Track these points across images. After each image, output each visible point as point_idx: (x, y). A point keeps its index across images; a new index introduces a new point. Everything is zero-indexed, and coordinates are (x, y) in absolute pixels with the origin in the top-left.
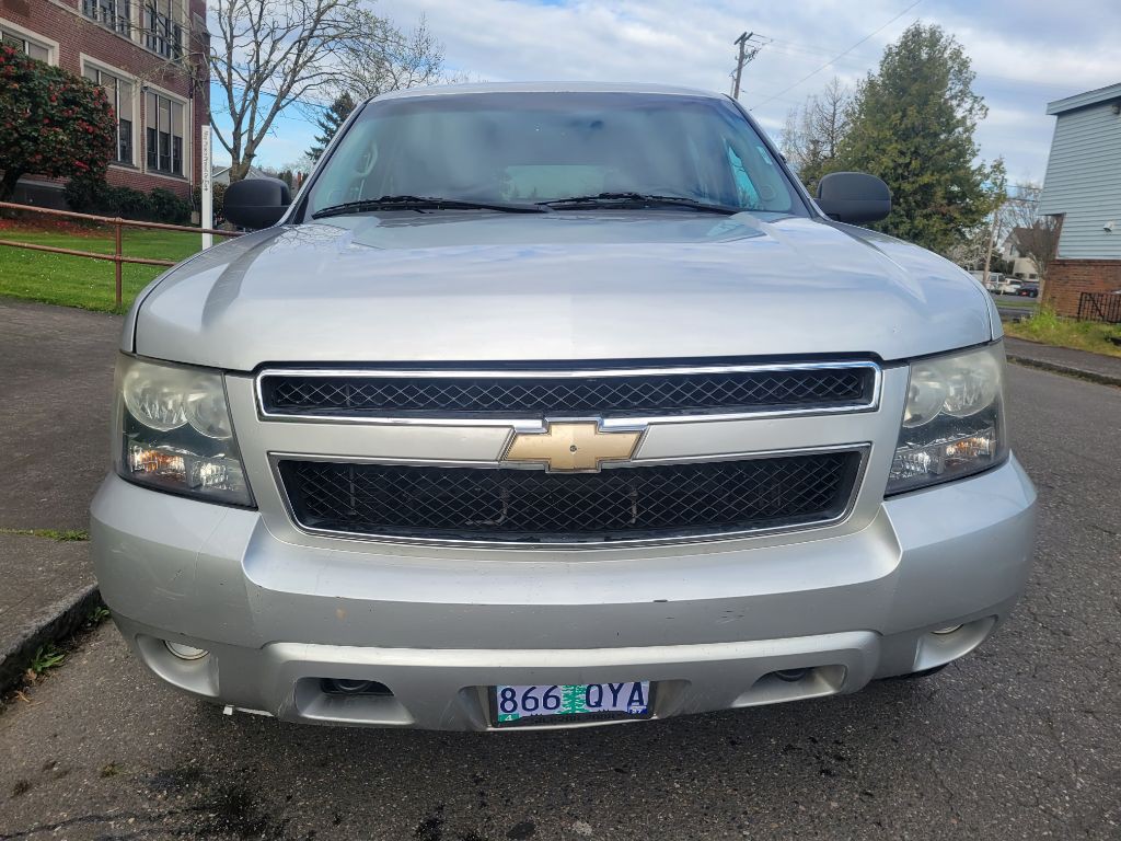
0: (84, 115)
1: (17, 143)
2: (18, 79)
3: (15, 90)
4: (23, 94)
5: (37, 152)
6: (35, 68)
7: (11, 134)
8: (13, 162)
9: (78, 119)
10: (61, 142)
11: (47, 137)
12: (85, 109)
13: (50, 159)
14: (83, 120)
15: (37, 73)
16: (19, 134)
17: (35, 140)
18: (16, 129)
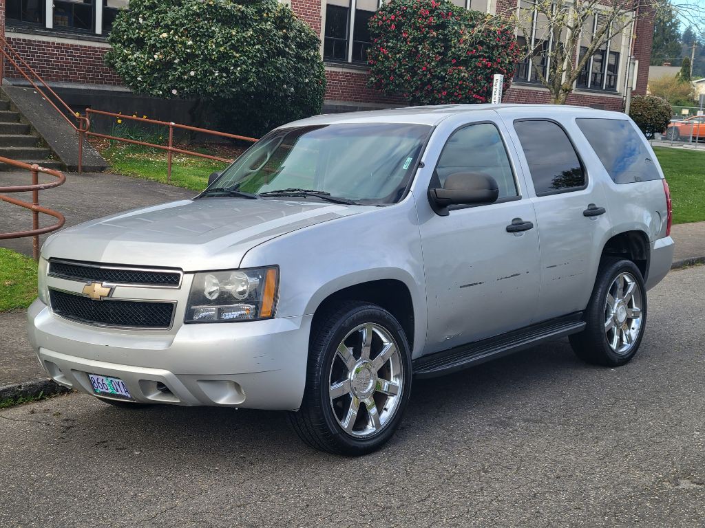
0: (486, 52)
1: (429, 82)
2: (437, 27)
3: (433, 37)
4: (439, 39)
5: (444, 89)
6: (453, 15)
7: (425, 75)
8: (425, 98)
9: (480, 56)
10: (463, 79)
11: (452, 75)
12: (488, 47)
13: (452, 94)
14: (485, 57)
15: (452, 20)
16: (431, 74)
17: (442, 78)
18: (429, 70)
